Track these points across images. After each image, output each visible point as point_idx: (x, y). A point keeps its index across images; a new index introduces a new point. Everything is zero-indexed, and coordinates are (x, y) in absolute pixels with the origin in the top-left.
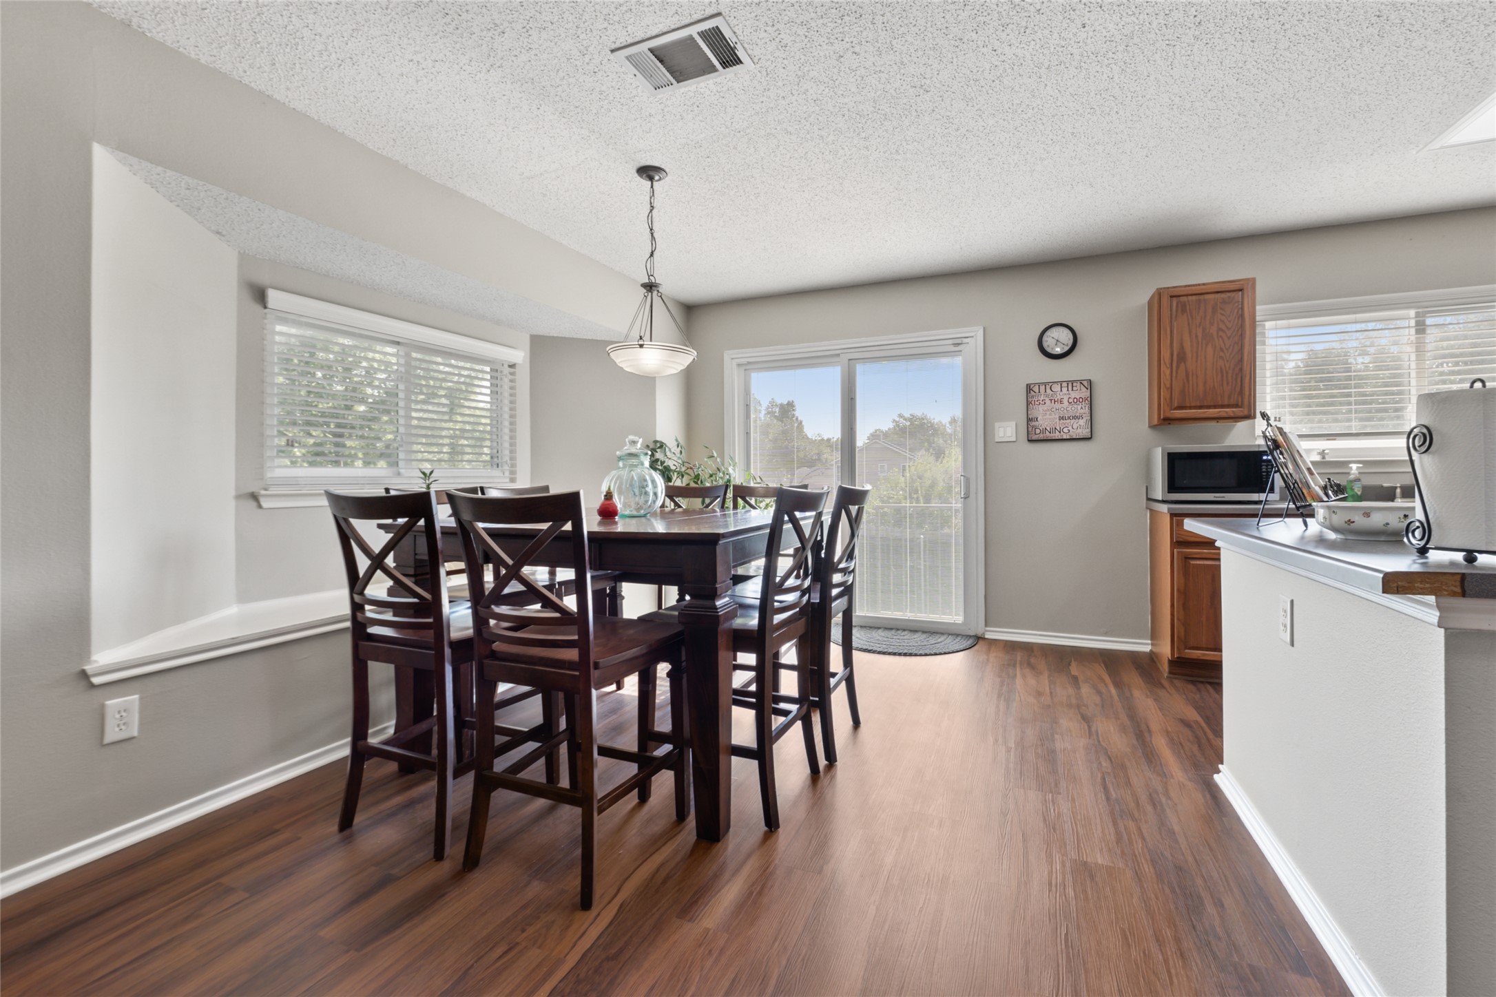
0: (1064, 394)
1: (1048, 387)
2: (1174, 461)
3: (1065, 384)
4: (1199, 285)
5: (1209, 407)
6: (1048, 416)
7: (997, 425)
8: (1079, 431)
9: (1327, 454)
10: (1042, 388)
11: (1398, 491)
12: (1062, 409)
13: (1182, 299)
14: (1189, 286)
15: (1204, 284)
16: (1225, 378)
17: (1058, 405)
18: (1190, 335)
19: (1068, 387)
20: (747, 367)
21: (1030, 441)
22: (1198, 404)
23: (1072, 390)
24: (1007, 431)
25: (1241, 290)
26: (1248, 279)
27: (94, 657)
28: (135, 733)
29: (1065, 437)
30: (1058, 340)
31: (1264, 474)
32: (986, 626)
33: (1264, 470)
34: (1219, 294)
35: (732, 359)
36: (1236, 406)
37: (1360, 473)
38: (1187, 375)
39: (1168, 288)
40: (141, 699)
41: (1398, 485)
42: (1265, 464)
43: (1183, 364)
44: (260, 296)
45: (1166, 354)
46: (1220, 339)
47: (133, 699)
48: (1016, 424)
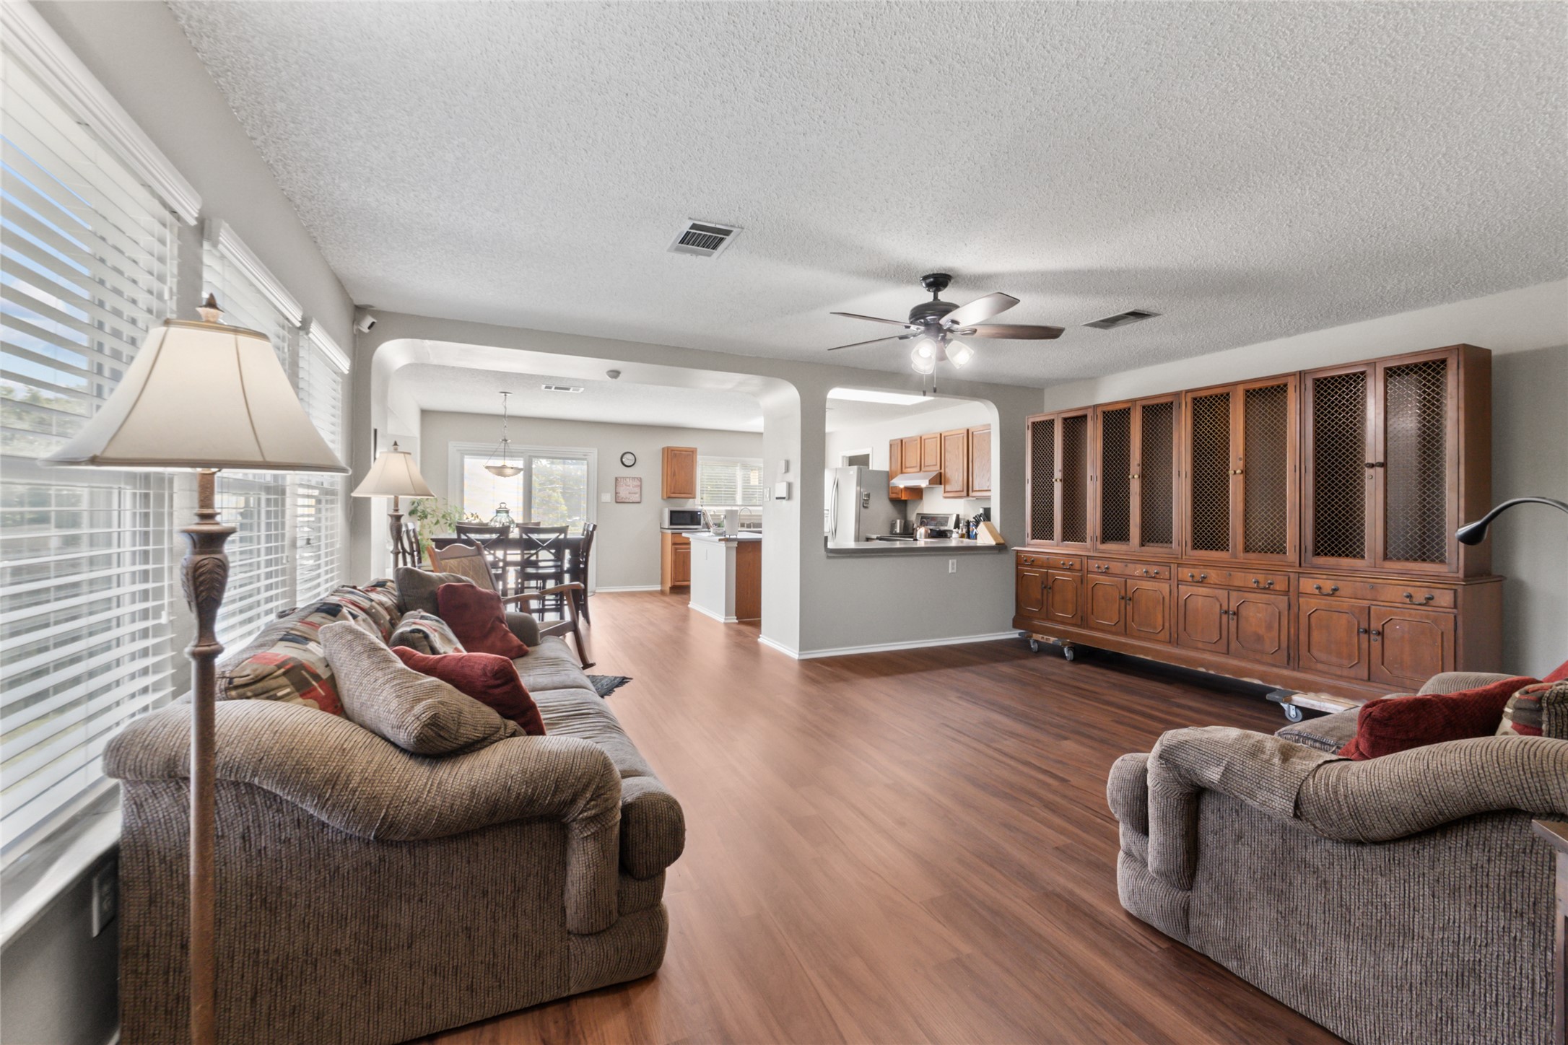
0: (630, 483)
1: (624, 479)
2: (672, 513)
4: (678, 447)
5: (682, 494)
6: (624, 492)
7: (602, 494)
8: (636, 499)
10: (622, 479)
12: (629, 489)
13: (673, 451)
15: (682, 447)
16: (687, 483)
17: (627, 488)
18: (677, 466)
19: (632, 480)
21: (617, 502)
22: (678, 492)
23: (634, 481)
24: (607, 497)
25: (692, 450)
26: (694, 448)
29: (630, 502)
30: (628, 460)
31: (698, 519)
32: (597, 586)
33: (698, 517)
34: (684, 451)
36: (690, 494)
38: (676, 481)
39: (668, 446)
42: (698, 515)
43: (674, 477)
45: (669, 473)
48: (611, 495)
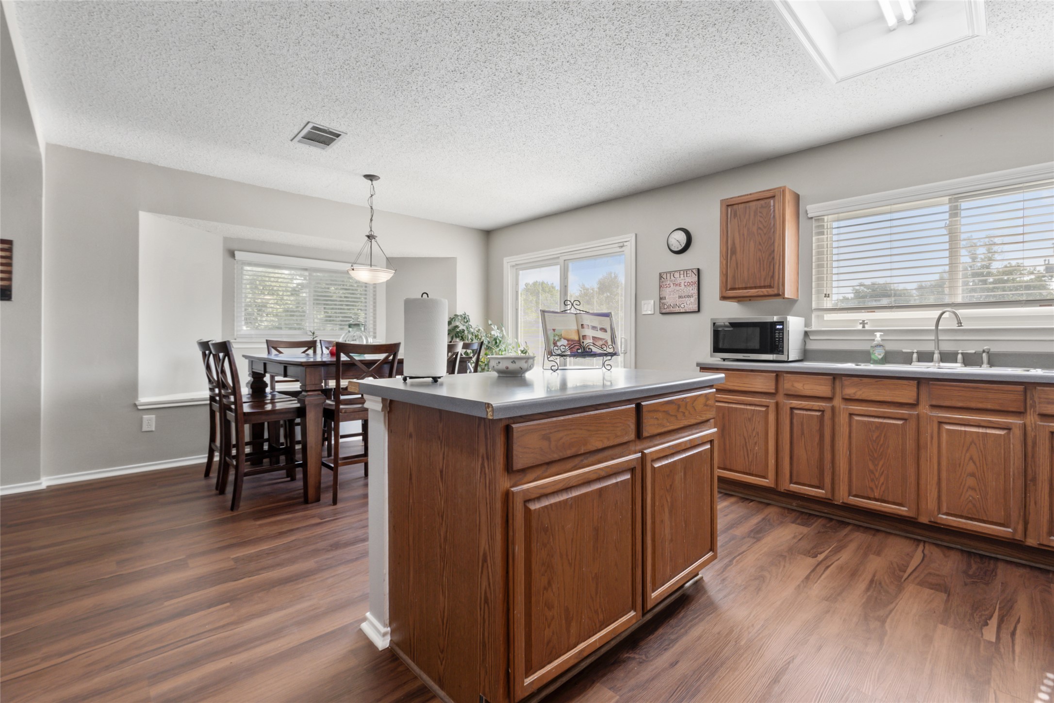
0: (681, 279)
1: (672, 275)
2: (718, 329)
3: (682, 272)
4: (747, 195)
5: (751, 288)
6: (672, 296)
7: (643, 302)
8: (691, 306)
9: (867, 323)
10: (668, 275)
11: (915, 356)
12: (681, 290)
13: (735, 207)
14: (741, 196)
15: (751, 194)
16: (762, 265)
17: (678, 288)
18: (739, 234)
19: (684, 274)
20: (517, 267)
22: (744, 286)
23: (687, 276)
24: (648, 307)
25: (774, 197)
26: (780, 188)
27: (139, 399)
28: (154, 429)
29: (682, 311)
30: (678, 240)
31: (777, 339)
33: (777, 336)
34: (759, 201)
35: (508, 263)
36: (770, 287)
37: (882, 340)
38: (737, 264)
39: (727, 199)
40: (156, 417)
41: (915, 351)
42: (778, 332)
43: (734, 256)
44: (232, 254)
45: (724, 249)
46: (759, 236)
47: (153, 417)
48: (654, 302)
